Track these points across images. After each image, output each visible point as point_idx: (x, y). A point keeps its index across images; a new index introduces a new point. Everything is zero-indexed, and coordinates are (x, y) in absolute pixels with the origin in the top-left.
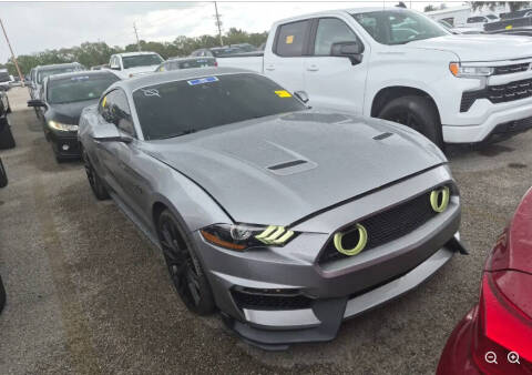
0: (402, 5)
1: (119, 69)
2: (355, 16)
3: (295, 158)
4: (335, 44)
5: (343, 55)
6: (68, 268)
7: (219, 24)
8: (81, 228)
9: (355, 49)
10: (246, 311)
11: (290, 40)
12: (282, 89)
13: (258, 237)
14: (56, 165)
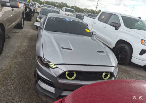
0: (140, 18)
1: (63, 11)
2: (122, 16)
3: (71, 47)
4: (112, 22)
5: (113, 26)
6: (18, 53)
7: (97, 8)
8: (28, 45)
9: (117, 26)
10: (39, 81)
11: (103, 17)
12: (88, 29)
13: (49, 64)
14: (36, 29)
